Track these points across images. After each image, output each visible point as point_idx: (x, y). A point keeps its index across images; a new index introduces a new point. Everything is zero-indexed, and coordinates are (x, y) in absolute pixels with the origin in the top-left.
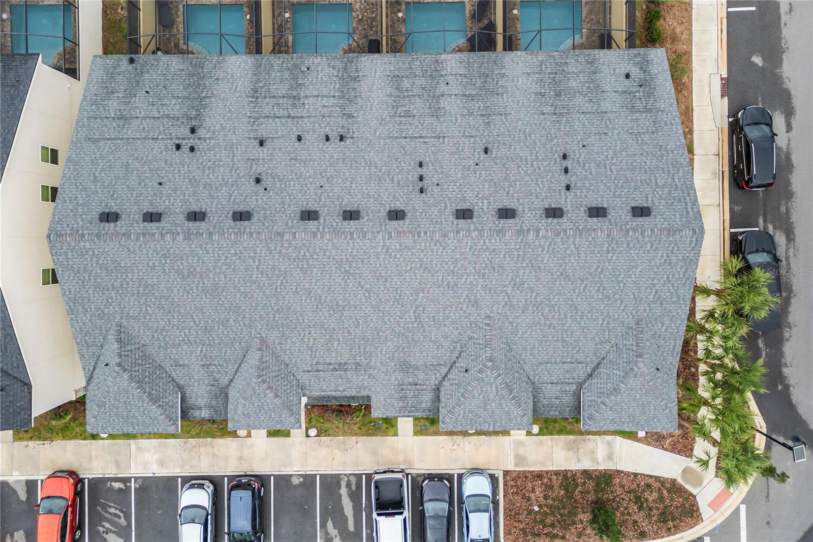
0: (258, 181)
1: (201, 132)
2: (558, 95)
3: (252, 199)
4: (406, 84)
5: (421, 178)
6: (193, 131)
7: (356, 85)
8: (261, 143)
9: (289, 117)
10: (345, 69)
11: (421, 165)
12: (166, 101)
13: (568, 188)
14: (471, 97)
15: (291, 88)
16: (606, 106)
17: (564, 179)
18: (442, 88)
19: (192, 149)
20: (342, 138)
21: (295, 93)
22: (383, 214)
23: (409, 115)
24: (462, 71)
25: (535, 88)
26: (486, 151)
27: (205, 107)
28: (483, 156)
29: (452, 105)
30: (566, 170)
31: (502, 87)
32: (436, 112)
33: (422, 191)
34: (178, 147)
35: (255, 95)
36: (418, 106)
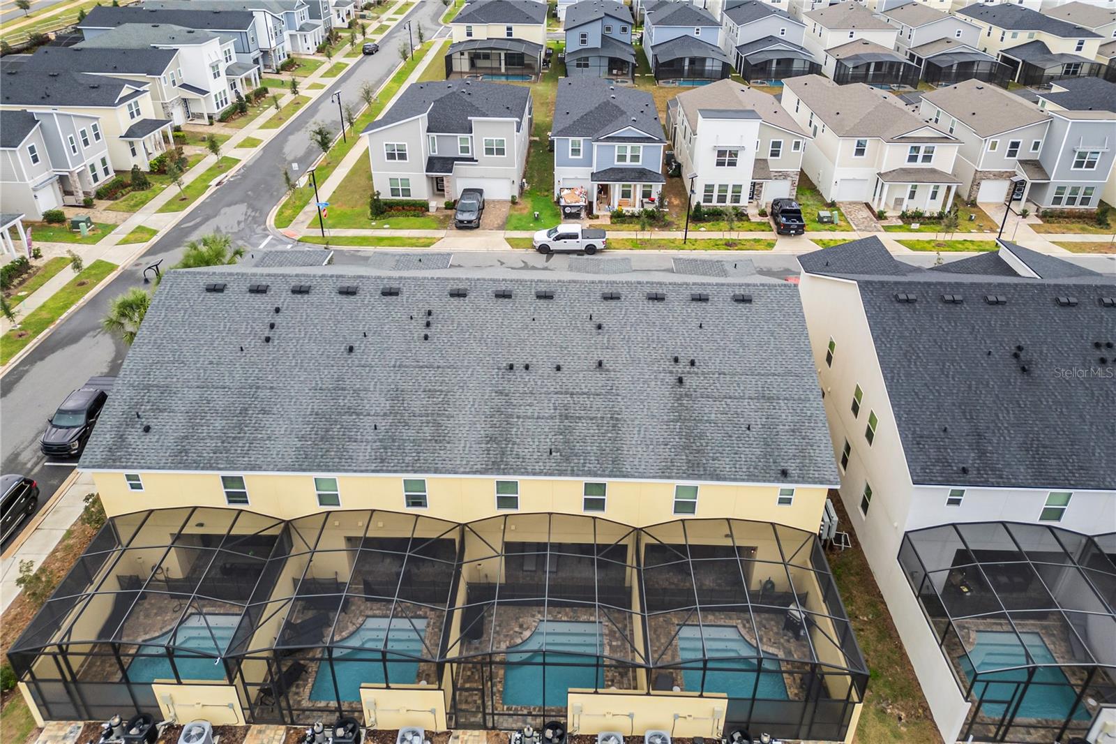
0: (599, 327)
1: (671, 379)
2: (244, 411)
3: (602, 311)
4: (428, 431)
5: (428, 324)
6: (680, 380)
7: (490, 431)
8: (600, 364)
9: (572, 394)
10: (503, 453)
11: (426, 337)
12: (724, 418)
13: (277, 310)
14: (351, 411)
15: (571, 430)
16: (193, 395)
17: (278, 320)
18: (383, 424)
19: (676, 360)
20: (511, 367)
21: (567, 423)
22: (471, 296)
23: (431, 393)
24: (353, 446)
25: (267, 420)
26: (351, 349)
27: (673, 409)
28: (356, 345)
29: (377, 402)
30: (272, 326)
31: (308, 423)
32: (397, 395)
33: (430, 313)
34: (693, 363)
35: (615, 422)
36: (417, 403)
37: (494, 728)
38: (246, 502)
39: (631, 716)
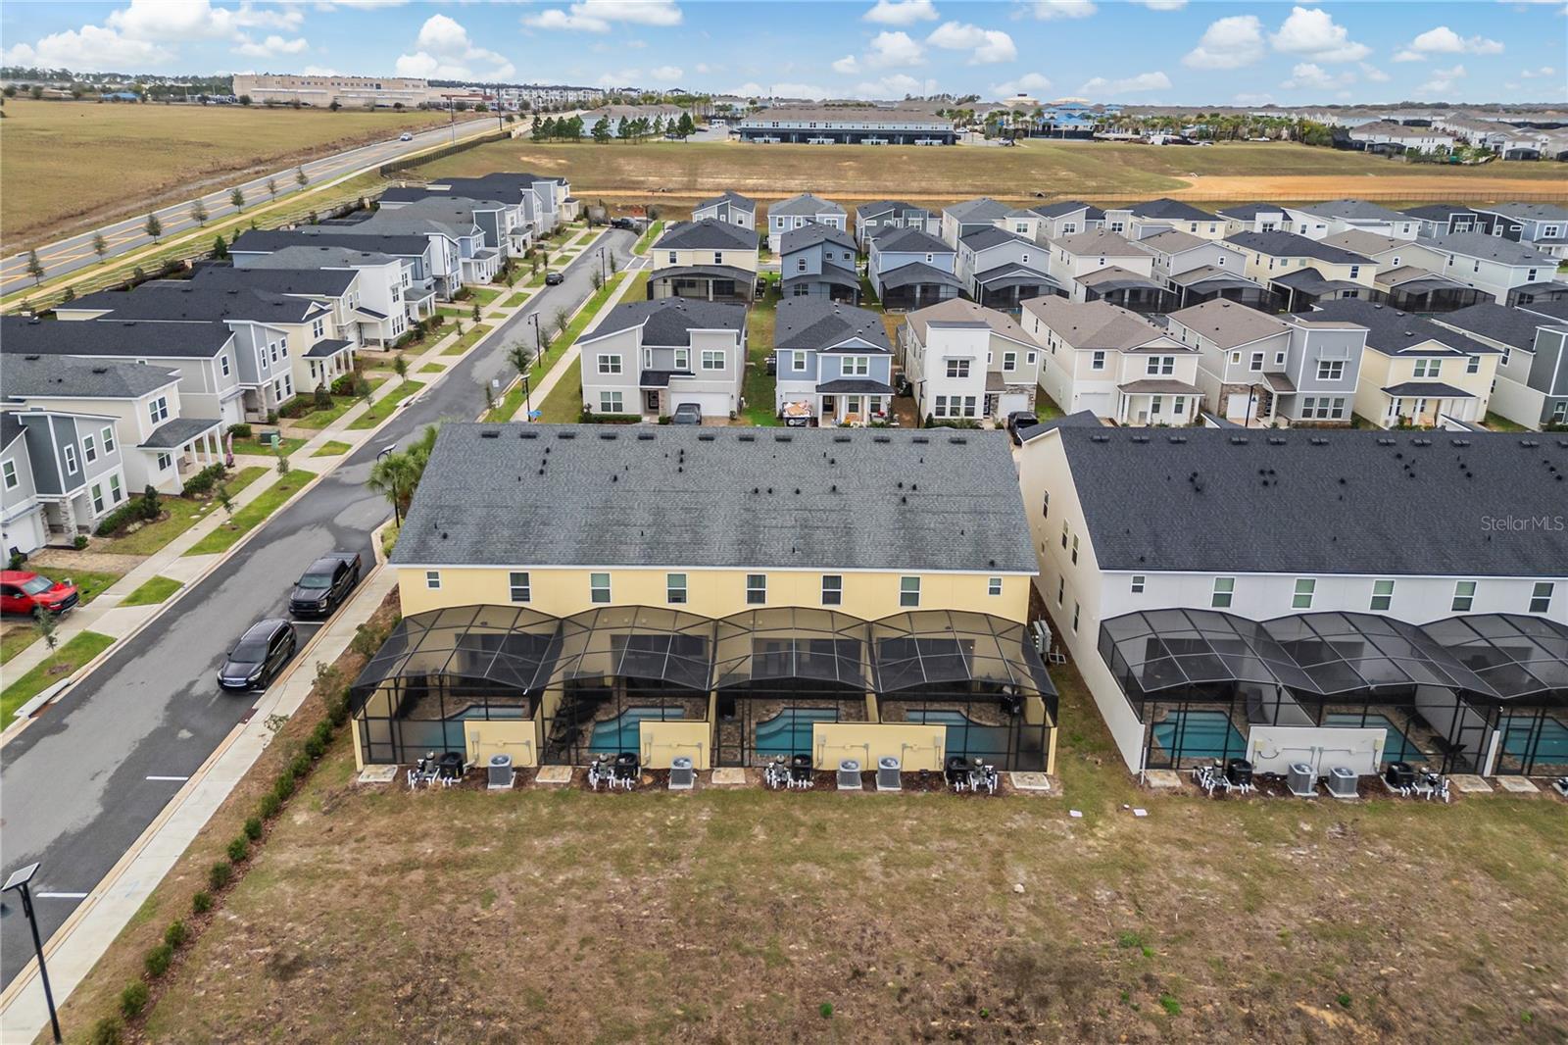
0: (833, 462)
1: (897, 500)
2: (527, 523)
3: (834, 450)
4: (687, 537)
5: (681, 461)
6: (904, 500)
7: (741, 537)
8: (834, 488)
9: (810, 511)
10: (753, 552)
11: (680, 470)
12: (941, 526)
13: (548, 451)
14: (618, 523)
15: (811, 536)
16: (480, 512)
17: (549, 458)
18: (648, 533)
19: (900, 485)
20: (756, 491)
21: (806, 531)
22: (718, 440)
23: (688, 510)
24: (624, 547)
25: (547, 530)
26: (616, 479)
27: (897, 520)
28: (619, 476)
29: (641, 517)
30: (544, 462)
31: (584, 531)
32: (659, 512)
33: (682, 452)
34: (914, 488)
35: (848, 530)
36: (675, 517)
37: (750, 766)
38: (528, 600)
39: (866, 747)
